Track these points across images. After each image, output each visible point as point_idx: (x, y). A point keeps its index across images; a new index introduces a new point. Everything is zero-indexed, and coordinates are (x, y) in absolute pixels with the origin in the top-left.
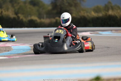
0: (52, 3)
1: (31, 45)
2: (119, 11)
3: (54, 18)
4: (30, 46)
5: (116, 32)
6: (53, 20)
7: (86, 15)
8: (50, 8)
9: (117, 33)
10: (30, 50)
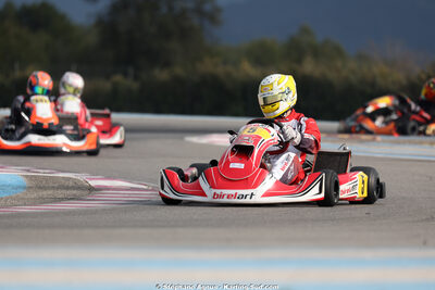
0: (100, 23)
1: (28, 171)
2: (339, 64)
3: (108, 77)
4: (27, 176)
5: (330, 139)
6: (105, 85)
7: (220, 70)
8: (92, 39)
9: (333, 142)
10: (24, 188)
